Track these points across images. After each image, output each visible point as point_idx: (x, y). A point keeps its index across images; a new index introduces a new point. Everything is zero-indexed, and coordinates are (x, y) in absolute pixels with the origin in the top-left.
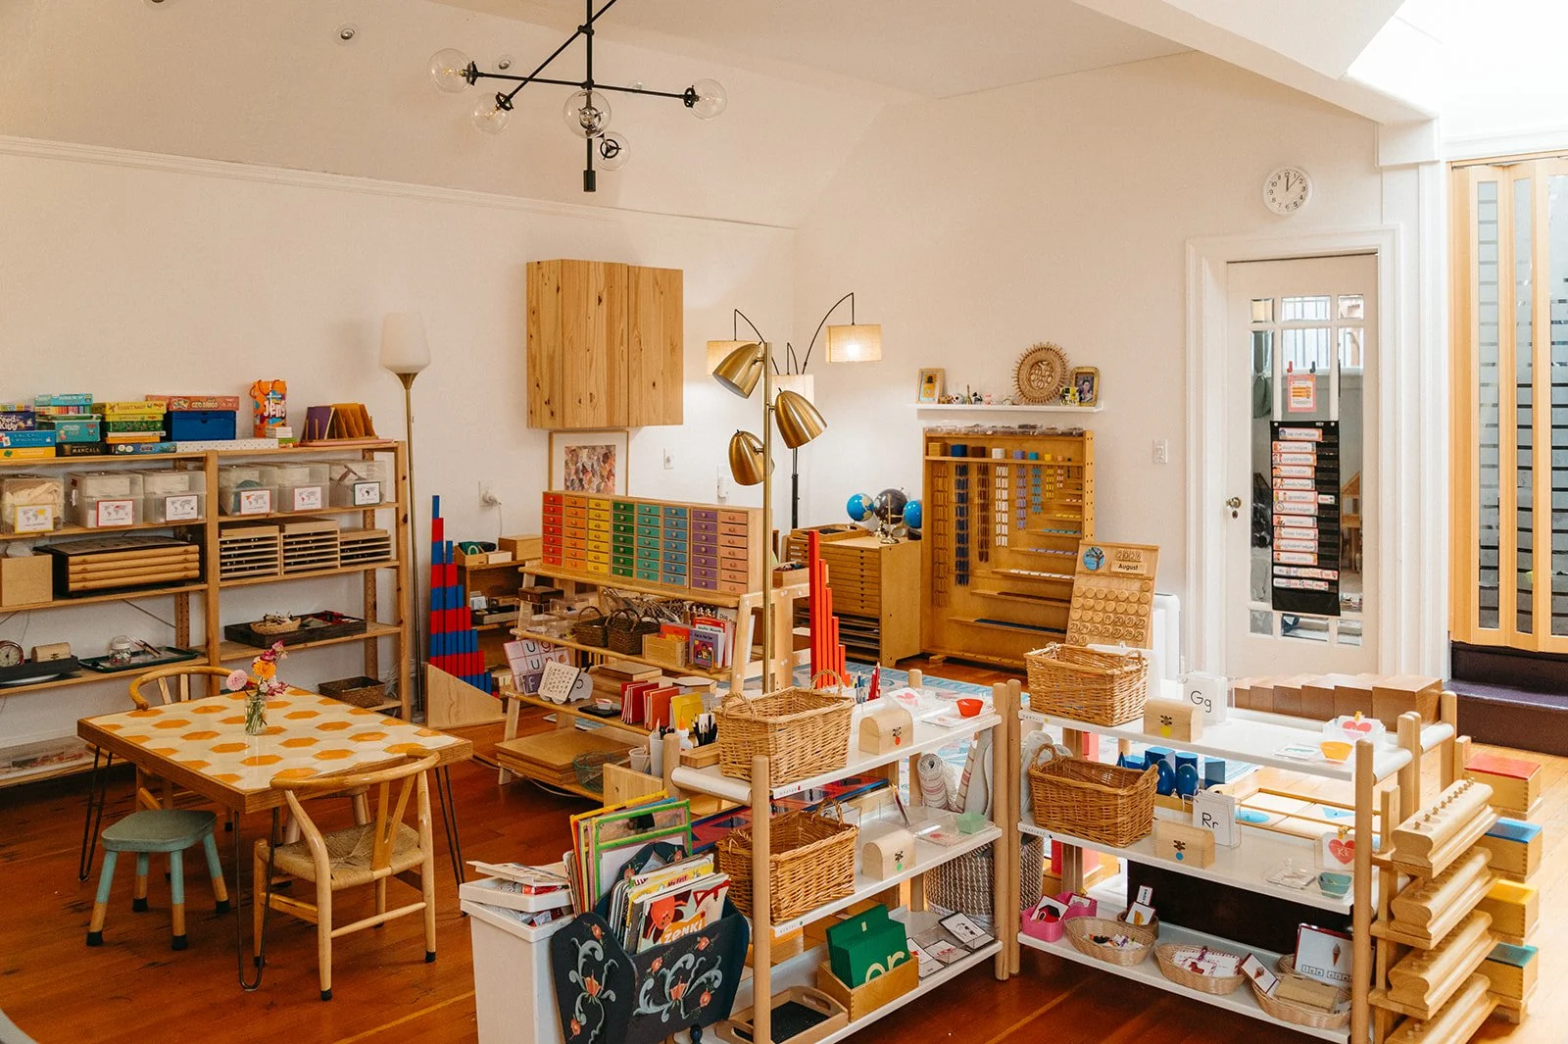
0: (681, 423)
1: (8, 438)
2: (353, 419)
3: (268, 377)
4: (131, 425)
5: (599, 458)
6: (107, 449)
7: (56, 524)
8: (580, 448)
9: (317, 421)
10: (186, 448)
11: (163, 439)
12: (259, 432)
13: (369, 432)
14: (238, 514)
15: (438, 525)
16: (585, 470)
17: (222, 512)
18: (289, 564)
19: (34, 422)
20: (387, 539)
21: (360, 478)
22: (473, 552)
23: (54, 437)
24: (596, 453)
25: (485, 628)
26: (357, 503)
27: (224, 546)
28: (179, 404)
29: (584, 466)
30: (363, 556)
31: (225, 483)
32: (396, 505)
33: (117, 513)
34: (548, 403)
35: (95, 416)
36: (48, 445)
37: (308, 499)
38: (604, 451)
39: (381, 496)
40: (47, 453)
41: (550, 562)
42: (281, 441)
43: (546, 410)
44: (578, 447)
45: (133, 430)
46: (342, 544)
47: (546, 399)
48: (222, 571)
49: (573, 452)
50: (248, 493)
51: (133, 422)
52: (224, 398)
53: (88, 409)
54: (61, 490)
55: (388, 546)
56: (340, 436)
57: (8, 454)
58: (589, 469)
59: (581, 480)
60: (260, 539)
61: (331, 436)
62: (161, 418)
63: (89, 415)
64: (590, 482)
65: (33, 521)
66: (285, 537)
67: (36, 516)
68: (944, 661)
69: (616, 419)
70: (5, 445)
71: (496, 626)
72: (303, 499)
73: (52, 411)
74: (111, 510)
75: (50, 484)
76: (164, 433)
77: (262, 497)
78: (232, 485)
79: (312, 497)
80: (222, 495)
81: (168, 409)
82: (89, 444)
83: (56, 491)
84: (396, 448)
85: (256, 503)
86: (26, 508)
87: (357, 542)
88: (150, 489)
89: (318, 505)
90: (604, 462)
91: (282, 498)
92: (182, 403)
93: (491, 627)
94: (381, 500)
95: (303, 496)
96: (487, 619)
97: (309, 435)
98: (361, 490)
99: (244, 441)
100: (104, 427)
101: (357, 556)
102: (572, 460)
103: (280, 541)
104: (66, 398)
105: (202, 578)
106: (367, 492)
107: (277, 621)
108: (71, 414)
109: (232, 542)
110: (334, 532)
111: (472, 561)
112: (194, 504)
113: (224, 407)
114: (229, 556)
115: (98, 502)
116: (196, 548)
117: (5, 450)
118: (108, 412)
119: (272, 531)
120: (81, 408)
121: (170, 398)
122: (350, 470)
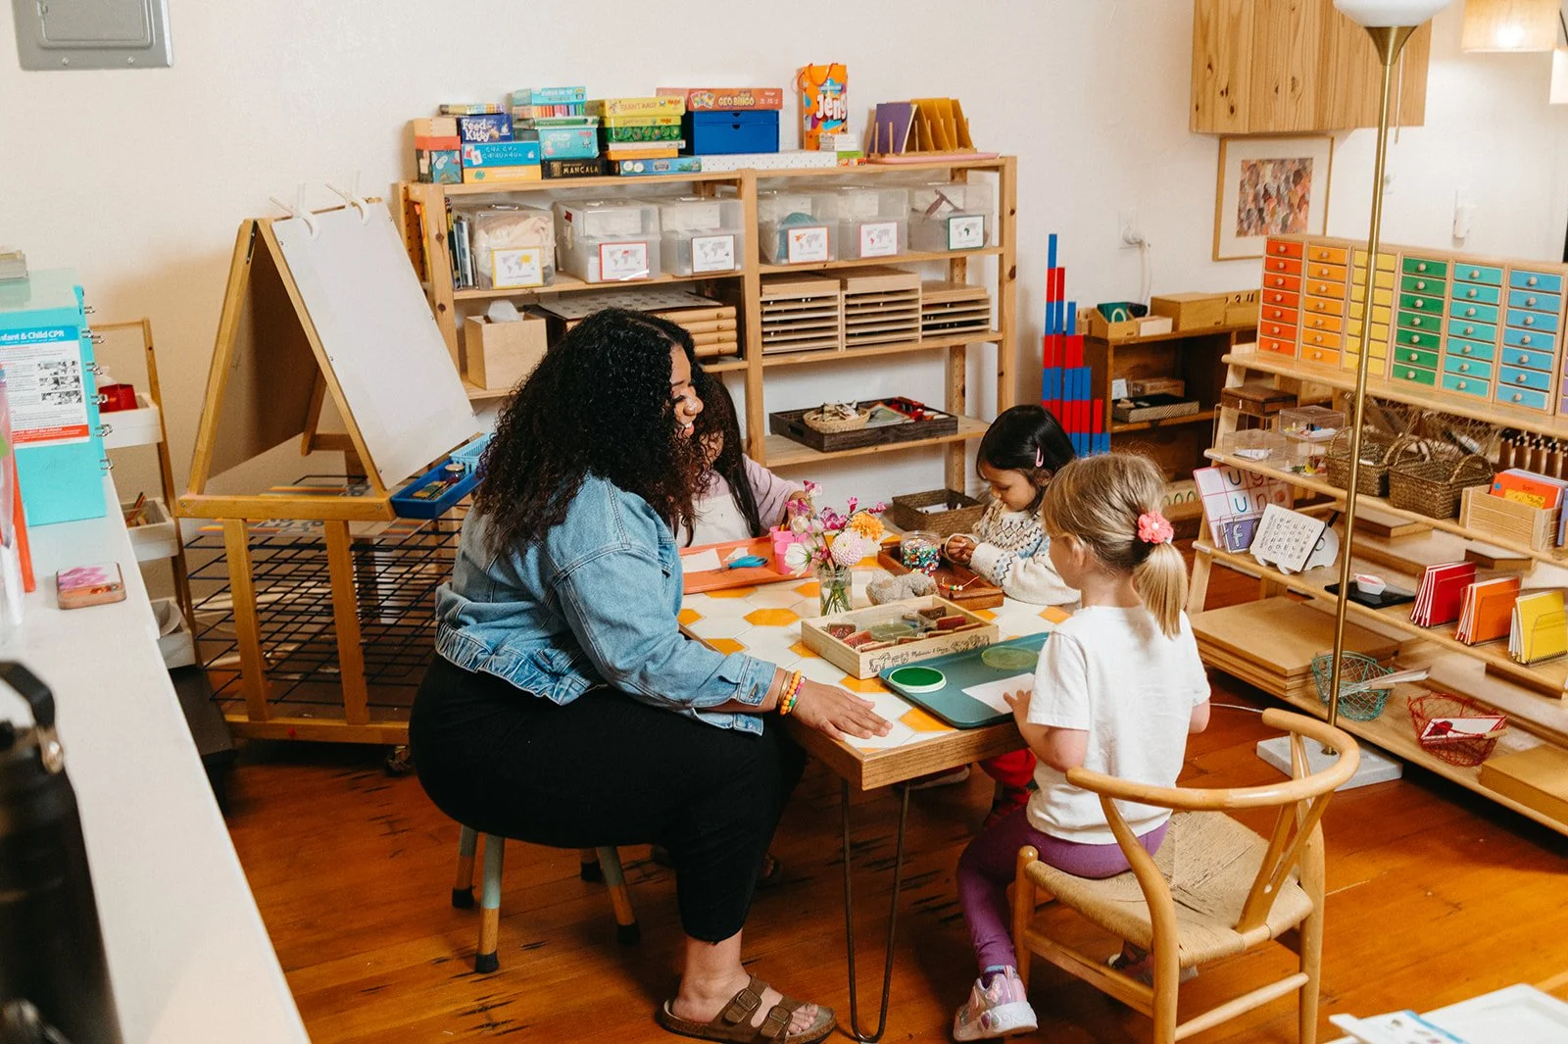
0: (1421, 124)
1: (478, 152)
2: (942, 121)
3: (822, 61)
4: (638, 131)
5: (1287, 178)
6: (609, 168)
7: (545, 277)
9: (891, 124)
10: (714, 165)
11: (682, 153)
12: (809, 141)
13: (963, 141)
14: (784, 261)
15: (1056, 278)
16: (1267, 195)
17: (764, 259)
18: (853, 336)
19: (510, 129)
20: (985, 301)
21: (956, 210)
22: (1119, 318)
23: (538, 149)
24: (1285, 170)
27: (766, 309)
28: (702, 101)
29: (1266, 191)
30: (952, 325)
31: (766, 218)
32: (1001, 251)
33: (626, 262)
34: (1225, 92)
35: (590, 119)
36: (530, 162)
37: (880, 241)
38: (1297, 166)
39: (986, 237)
40: (528, 175)
41: (1271, 349)
42: (842, 155)
43: (1222, 105)
45: (642, 139)
46: (925, 307)
47: (1224, 88)
48: (765, 344)
49: (1253, 169)
50: (799, 232)
51: (641, 128)
52: (761, 92)
53: (580, 109)
54: (550, 227)
55: (986, 311)
56: (923, 148)
57: (479, 176)
58: (1273, 193)
59: (1261, 211)
60: (814, 299)
61: (911, 148)
62: (679, 122)
63: (581, 117)
64: (1273, 213)
65: (516, 271)
66: (847, 297)
67: (520, 265)
69: (1328, 117)
70: (475, 163)
72: (872, 241)
73: (535, 114)
74: (619, 255)
75: (535, 219)
76: (683, 144)
77: (816, 237)
78: (776, 220)
79: (885, 238)
80: (763, 233)
81: (687, 107)
82: (587, 161)
83: (543, 229)
84: (1003, 166)
85: (808, 247)
86: (507, 253)
87: (944, 305)
88: (668, 225)
89: (892, 250)
90: (1295, 183)
91: (844, 237)
92: (705, 98)
93: (1139, 426)
94: (985, 241)
95: (874, 236)
96: (1134, 415)
97: (878, 144)
98: (957, 227)
99: (792, 156)
100: (603, 136)
101: (944, 326)
102: (1250, 179)
103: (841, 302)
104: (549, 92)
105: (741, 353)
106: (967, 230)
107: (839, 413)
108: (559, 116)
109: (776, 302)
110: (913, 291)
111: (1118, 331)
112: (730, 247)
113: (762, 103)
114: (773, 323)
115: (600, 245)
116: (732, 311)
117: (476, 170)
118: (608, 113)
119: (830, 287)
120: (572, 108)
121: (691, 91)
122: (943, 198)
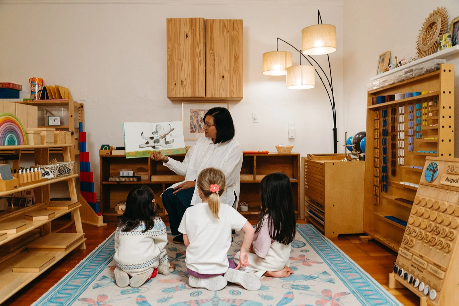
8: (200, 110)
25: (109, 183)
26: (49, 125)
44: (199, 110)
68: (369, 241)
71: (115, 183)
